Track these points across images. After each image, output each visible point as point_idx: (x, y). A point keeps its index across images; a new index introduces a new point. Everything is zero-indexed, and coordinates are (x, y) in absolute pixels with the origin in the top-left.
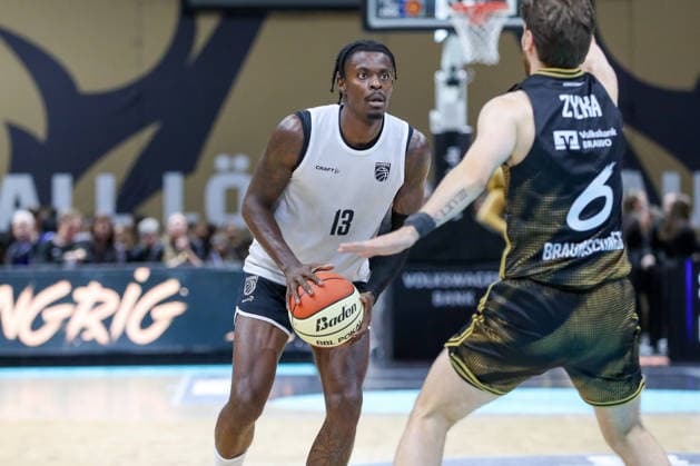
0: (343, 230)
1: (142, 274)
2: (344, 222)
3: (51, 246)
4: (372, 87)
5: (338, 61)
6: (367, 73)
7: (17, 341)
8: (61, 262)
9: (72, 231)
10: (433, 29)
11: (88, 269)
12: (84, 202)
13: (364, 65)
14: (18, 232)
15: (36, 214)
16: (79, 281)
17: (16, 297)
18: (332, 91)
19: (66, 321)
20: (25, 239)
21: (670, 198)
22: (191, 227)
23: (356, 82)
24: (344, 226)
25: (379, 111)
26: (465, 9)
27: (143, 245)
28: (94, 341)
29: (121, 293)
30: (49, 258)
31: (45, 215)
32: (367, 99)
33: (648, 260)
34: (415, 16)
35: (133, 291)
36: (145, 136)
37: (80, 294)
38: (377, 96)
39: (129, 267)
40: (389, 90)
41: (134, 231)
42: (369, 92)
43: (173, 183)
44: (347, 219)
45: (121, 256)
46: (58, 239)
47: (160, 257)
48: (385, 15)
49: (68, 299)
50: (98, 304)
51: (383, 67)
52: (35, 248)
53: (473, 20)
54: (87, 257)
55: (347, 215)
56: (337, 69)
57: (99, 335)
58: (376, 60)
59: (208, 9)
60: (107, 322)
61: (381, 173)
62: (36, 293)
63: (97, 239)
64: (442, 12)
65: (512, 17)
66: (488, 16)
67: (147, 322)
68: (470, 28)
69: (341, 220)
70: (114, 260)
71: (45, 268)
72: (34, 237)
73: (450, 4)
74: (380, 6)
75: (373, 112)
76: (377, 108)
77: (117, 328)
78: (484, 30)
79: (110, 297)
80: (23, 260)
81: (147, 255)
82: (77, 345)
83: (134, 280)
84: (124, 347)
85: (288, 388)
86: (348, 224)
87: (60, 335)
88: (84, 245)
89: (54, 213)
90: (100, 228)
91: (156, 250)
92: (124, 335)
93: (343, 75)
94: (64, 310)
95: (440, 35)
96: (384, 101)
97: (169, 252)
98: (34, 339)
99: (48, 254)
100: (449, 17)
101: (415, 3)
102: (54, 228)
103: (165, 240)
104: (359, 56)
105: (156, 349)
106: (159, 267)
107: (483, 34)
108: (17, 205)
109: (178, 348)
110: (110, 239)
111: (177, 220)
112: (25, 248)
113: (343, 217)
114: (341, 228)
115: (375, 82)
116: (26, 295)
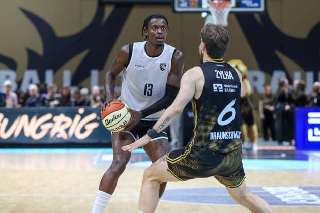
0: (149, 93)
1: (81, 111)
2: (149, 90)
3: (44, 99)
4: (159, 33)
5: (145, 22)
6: (156, 27)
7: (30, 138)
8: (48, 106)
9: (53, 93)
10: (201, 12)
11: (59, 109)
12: (58, 81)
13: (155, 24)
14: (31, 93)
15: (38, 86)
16: (55, 113)
17: (30, 120)
18: (142, 35)
19: (50, 130)
20: (34, 96)
21: (296, 82)
22: (101, 92)
23: (152, 31)
24: (150, 92)
25: (162, 43)
26: (214, 4)
27: (82, 99)
28: (61, 138)
29: (73, 118)
30: (44, 104)
31: (42, 86)
32: (157, 38)
33: (288, 107)
34: (194, 6)
35: (78, 118)
36: (84, 54)
37: (56, 119)
38: (161, 36)
39: (76, 108)
40: (165, 34)
41: (78, 93)
42: (157, 35)
43: (95, 74)
44: (150, 88)
45: (73, 104)
46: (47, 96)
47: (89, 104)
48: (182, 6)
49: (51, 121)
50: (63, 123)
51: (163, 25)
52: (38, 99)
53: (218, 8)
54: (59, 103)
55: (150, 86)
56: (144, 26)
57: (63, 135)
58: (161, 22)
59: (110, 3)
60: (67, 130)
61: (162, 67)
62: (38, 118)
63: (63, 96)
64: (205, 5)
65: (233, 7)
66: (224, 7)
67: (83, 130)
68: (216, 12)
69: (147, 88)
70: (70, 105)
71: (42, 108)
72: (37, 95)
73: (208, 2)
74: (179, 3)
75: (159, 43)
76: (161, 42)
77: (71, 133)
78: (222, 13)
79: (68, 120)
80: (33, 105)
81: (84, 103)
82: (55, 139)
83: (78, 114)
84: (74, 140)
85: (140, 158)
86: (151, 90)
87: (48, 135)
88: (58, 99)
89: (46, 86)
90: (64, 92)
91: (87, 101)
92: (74, 136)
93: (147, 28)
94: (49, 125)
95: (204, 15)
96: (164, 38)
97: (92, 102)
98: (37, 137)
99: (43, 102)
100: (208, 7)
101: (194, 1)
102: (46, 92)
103: (91, 97)
104: (153, 20)
105: (87, 141)
106: (88, 108)
107: (221, 14)
108: (31, 82)
109: (96, 141)
110: (68, 96)
111: (96, 89)
112: (34, 100)
113: (149, 87)
114: (148, 92)
115: (160, 31)
116: (34, 119)
